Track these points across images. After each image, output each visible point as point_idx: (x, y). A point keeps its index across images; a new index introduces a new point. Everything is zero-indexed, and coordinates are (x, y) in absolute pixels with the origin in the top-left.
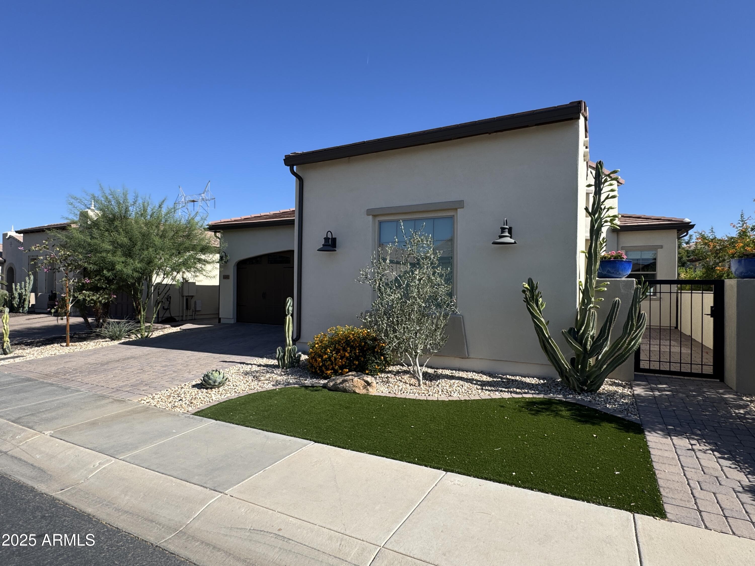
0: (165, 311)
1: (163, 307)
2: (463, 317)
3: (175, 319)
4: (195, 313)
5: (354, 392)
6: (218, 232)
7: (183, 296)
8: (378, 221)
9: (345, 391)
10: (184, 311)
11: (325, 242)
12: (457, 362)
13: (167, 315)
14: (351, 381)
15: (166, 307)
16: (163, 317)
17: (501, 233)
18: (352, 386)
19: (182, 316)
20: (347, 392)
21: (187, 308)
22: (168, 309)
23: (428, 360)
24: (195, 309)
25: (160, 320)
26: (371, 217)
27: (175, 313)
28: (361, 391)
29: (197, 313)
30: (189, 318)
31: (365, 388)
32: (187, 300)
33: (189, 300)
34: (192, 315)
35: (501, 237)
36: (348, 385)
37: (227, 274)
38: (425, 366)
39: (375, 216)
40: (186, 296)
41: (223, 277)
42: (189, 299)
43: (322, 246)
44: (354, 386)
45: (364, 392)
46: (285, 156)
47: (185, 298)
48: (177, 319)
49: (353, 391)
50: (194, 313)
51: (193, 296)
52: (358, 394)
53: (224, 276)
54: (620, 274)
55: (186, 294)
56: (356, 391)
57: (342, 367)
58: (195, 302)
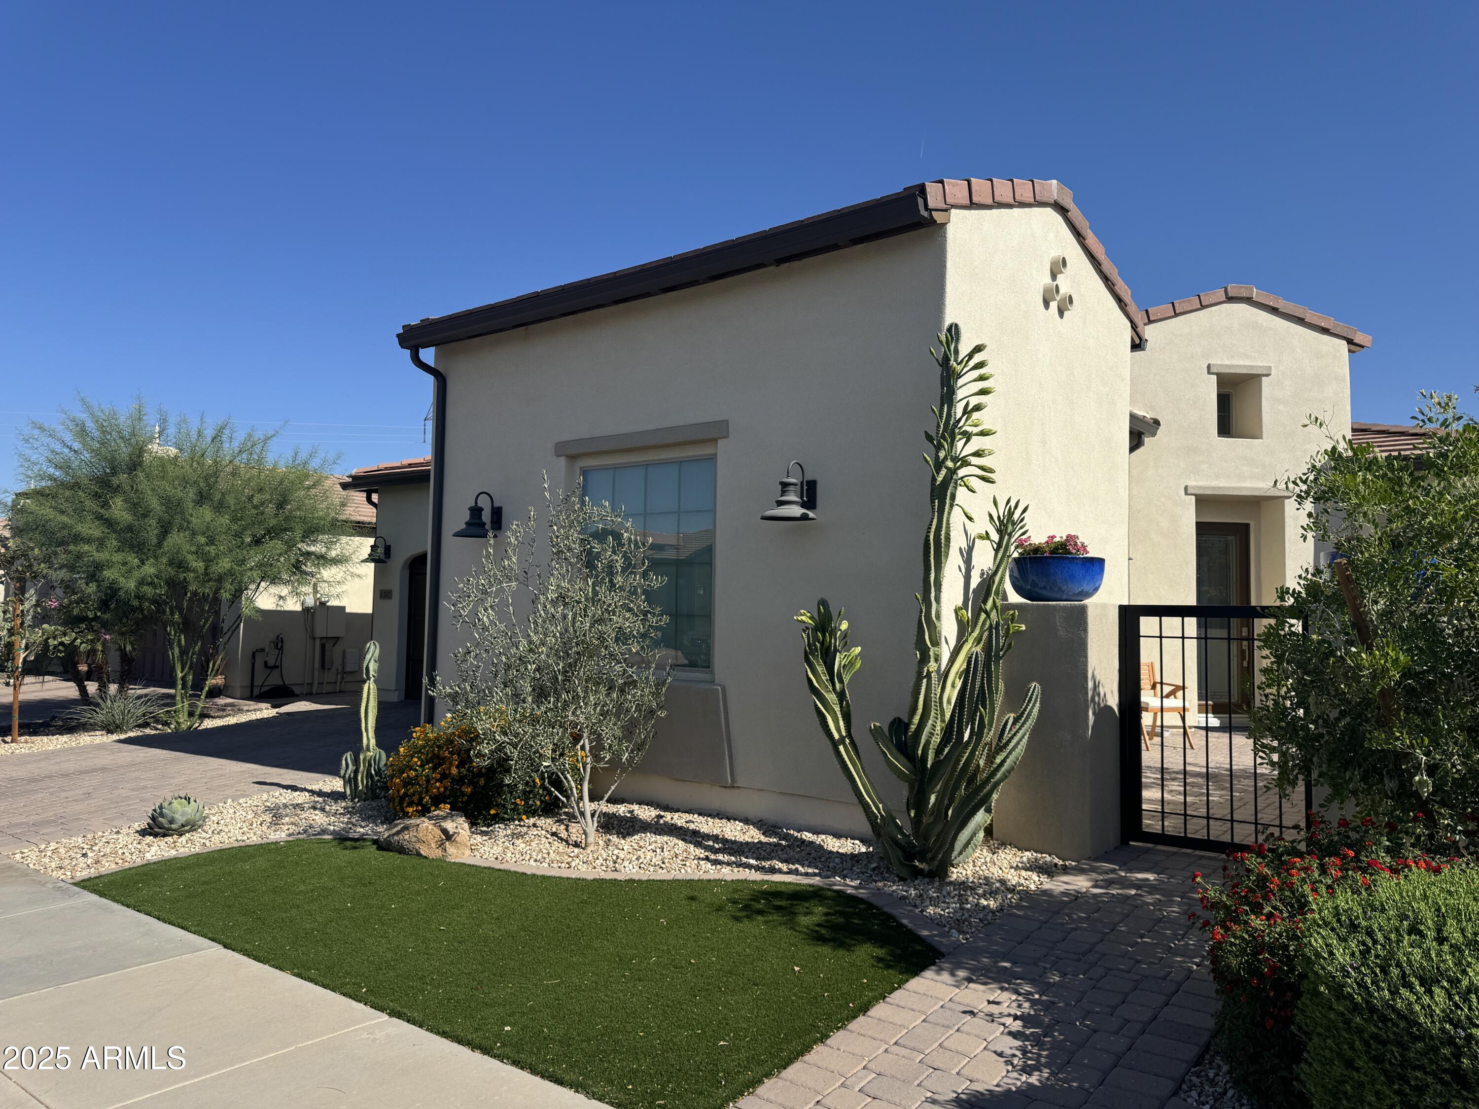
0: (269, 671)
1: (266, 663)
2: (724, 689)
3: (292, 691)
4: (343, 678)
5: (419, 854)
6: (376, 491)
7: (314, 639)
8: (581, 468)
9: (401, 850)
10: (316, 673)
11: (472, 516)
12: (715, 797)
13: (274, 680)
14: (415, 828)
15: (271, 663)
16: (262, 686)
17: (782, 496)
18: (414, 839)
19: (312, 684)
20: (405, 853)
21: (323, 665)
22: (275, 667)
23: (613, 788)
24: (343, 668)
25: (256, 692)
26: (563, 461)
27: (292, 676)
28: (430, 851)
29: (348, 678)
30: (327, 688)
31: (440, 846)
32: (323, 646)
33: (327, 646)
34: (336, 683)
35: (781, 503)
36: (407, 837)
37: (385, 588)
38: (608, 801)
39: (572, 458)
40: (321, 638)
41: (381, 594)
42: (327, 643)
43: (464, 526)
44: (419, 841)
45: (437, 853)
46: (404, 327)
47: (318, 643)
48: (297, 690)
49: (417, 850)
50: (339, 676)
51: (338, 638)
52: (426, 857)
53: (381, 591)
54: (1060, 589)
55: (320, 632)
56: (422, 852)
57: (437, 801)
58: (344, 652)
